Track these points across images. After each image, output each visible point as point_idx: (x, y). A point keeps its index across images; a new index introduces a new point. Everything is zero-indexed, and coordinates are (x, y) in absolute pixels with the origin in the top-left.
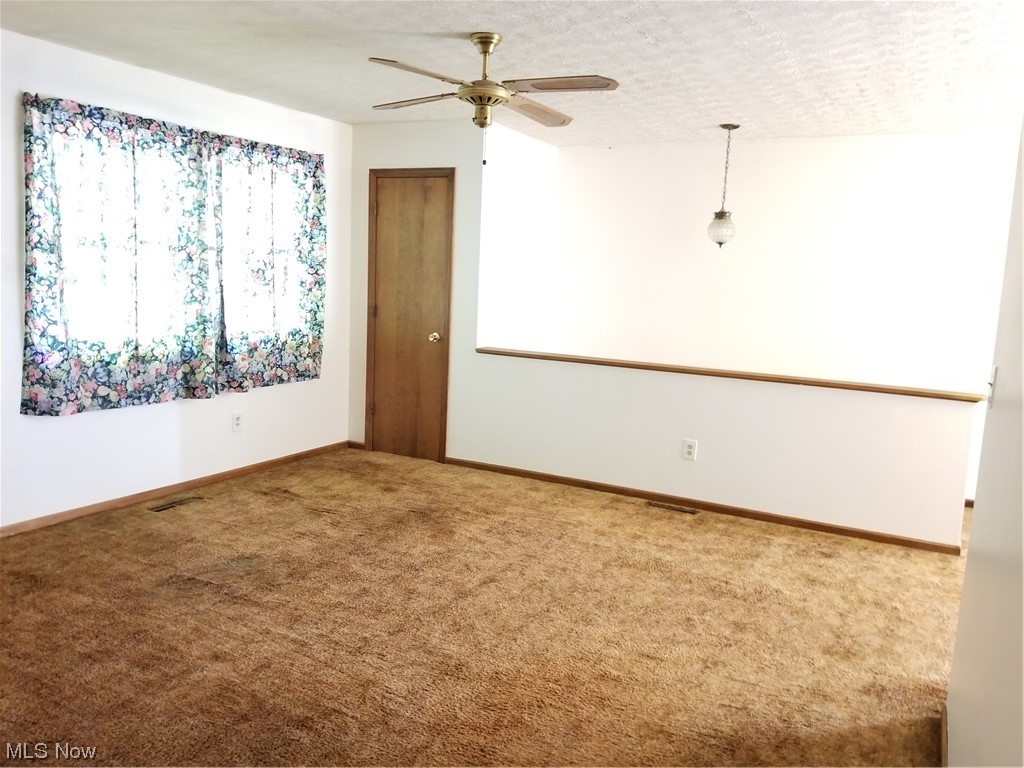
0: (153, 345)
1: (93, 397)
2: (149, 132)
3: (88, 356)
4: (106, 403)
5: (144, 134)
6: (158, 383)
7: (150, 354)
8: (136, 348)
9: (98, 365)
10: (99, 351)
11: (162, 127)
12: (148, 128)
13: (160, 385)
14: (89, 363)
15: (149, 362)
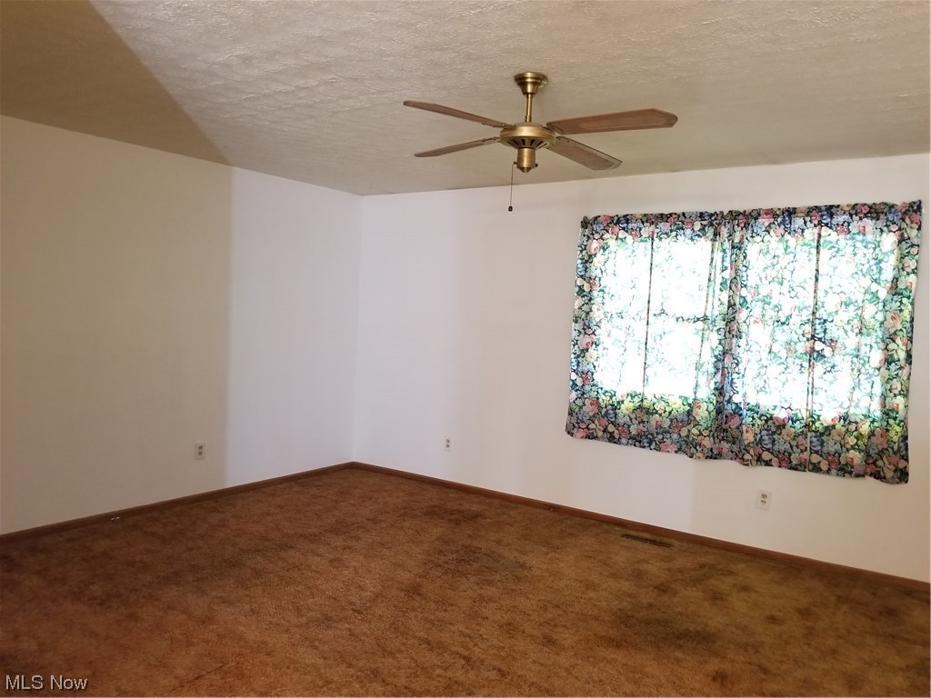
0: (655, 400)
1: (604, 431)
2: (668, 224)
3: (604, 399)
4: (612, 439)
5: (664, 226)
6: (658, 434)
7: (652, 408)
8: (642, 401)
9: (609, 407)
10: (611, 397)
11: (682, 217)
12: (667, 221)
13: (660, 436)
14: (603, 405)
15: (652, 414)
